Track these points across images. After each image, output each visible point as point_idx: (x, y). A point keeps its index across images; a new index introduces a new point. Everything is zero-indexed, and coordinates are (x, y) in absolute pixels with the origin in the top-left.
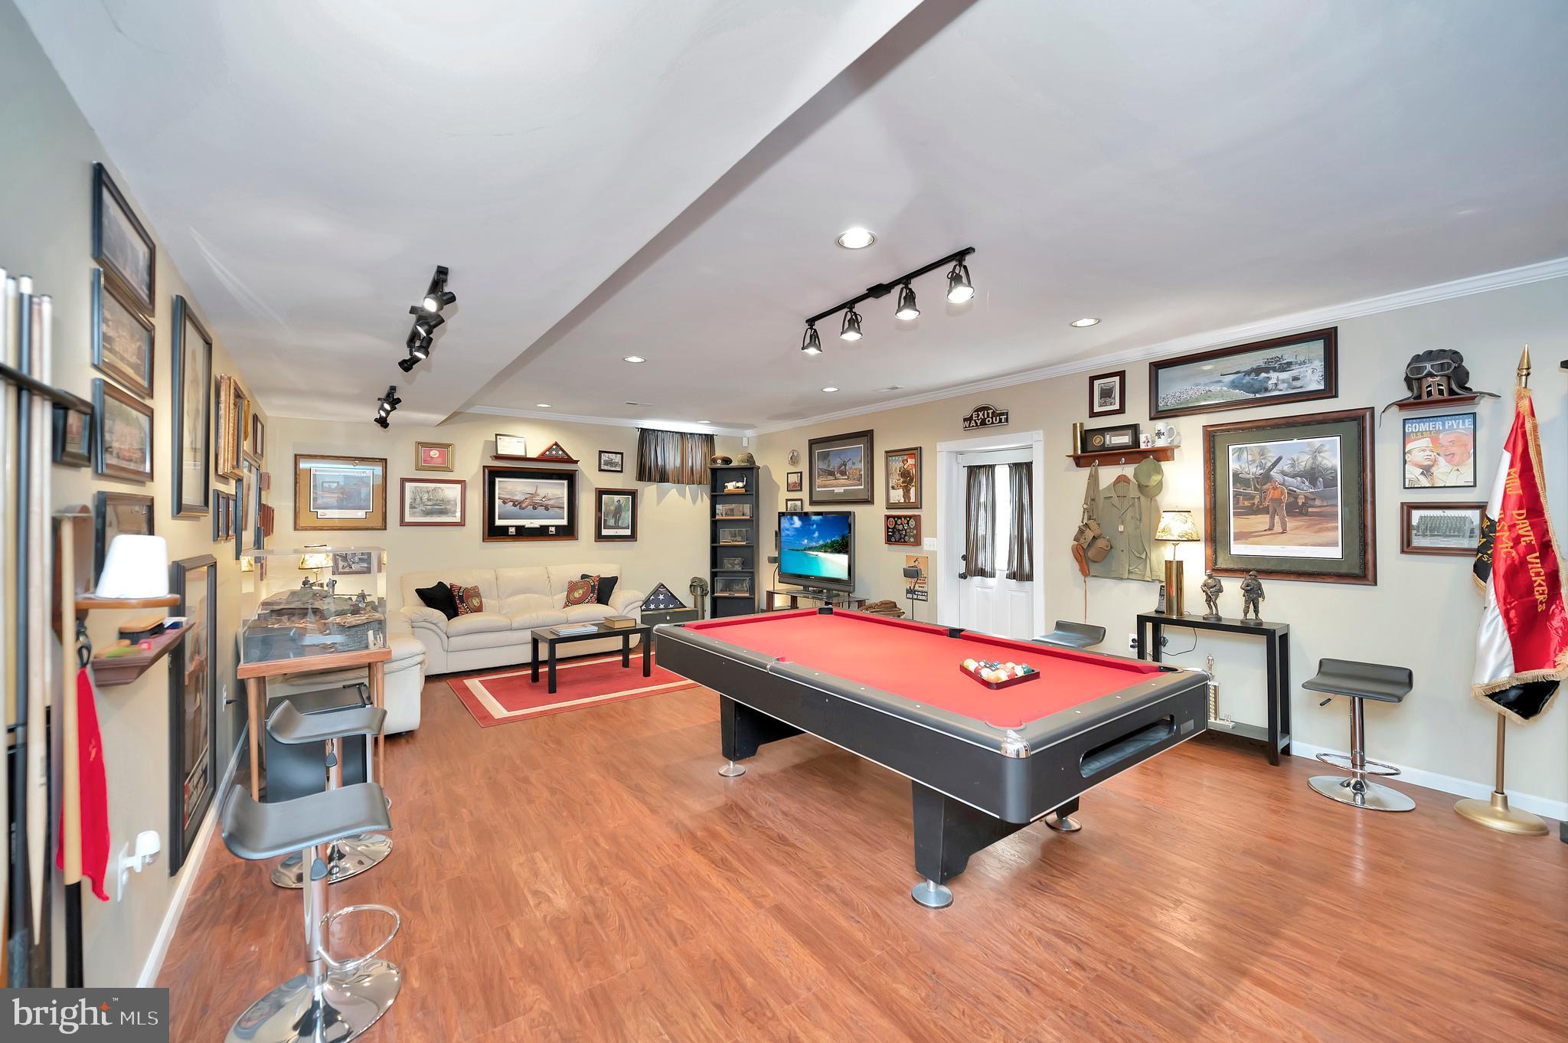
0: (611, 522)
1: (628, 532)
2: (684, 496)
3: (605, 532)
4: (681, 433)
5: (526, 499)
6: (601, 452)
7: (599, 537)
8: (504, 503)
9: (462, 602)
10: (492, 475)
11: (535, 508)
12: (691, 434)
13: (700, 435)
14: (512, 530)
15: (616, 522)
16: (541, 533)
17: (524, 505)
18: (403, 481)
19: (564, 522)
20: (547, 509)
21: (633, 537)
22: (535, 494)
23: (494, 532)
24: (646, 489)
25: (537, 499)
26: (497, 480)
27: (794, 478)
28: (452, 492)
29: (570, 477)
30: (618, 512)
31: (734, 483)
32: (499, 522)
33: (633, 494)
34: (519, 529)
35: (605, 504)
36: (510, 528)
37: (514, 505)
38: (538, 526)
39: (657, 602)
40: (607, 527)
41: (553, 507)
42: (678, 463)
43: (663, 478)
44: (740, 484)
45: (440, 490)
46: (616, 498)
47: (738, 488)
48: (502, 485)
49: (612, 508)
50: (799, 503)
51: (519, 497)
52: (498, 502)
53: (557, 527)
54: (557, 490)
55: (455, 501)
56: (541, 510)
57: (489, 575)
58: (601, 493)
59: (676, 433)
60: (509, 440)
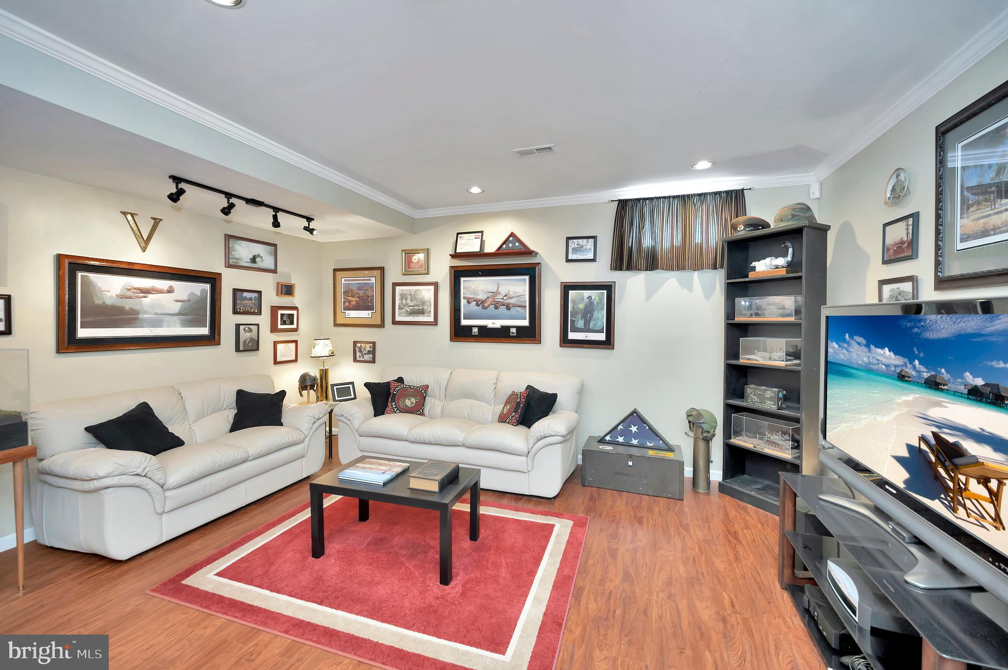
0: (580, 324)
1: (602, 337)
2: (690, 288)
3: (572, 336)
4: (683, 196)
5: (488, 298)
6: (568, 239)
7: (565, 342)
8: (469, 302)
9: (393, 400)
10: (457, 274)
11: (496, 308)
12: (700, 195)
13: (716, 193)
14: (475, 330)
15: (587, 323)
16: (501, 335)
17: (486, 305)
18: (395, 285)
19: (525, 323)
20: (508, 308)
21: (608, 343)
22: (497, 293)
23: (460, 333)
24: (629, 280)
25: (499, 298)
26: (462, 279)
27: (899, 233)
28: (427, 293)
29: (532, 272)
30: (588, 311)
31: (768, 260)
32: (464, 322)
33: (608, 288)
34: (482, 328)
35: (574, 302)
36: (473, 328)
37: (477, 305)
38: (499, 326)
39: (626, 433)
40: (575, 330)
41: (515, 306)
42: (678, 241)
43: (652, 262)
44: (781, 261)
45: (419, 292)
46: (587, 293)
47: (777, 267)
48: (467, 284)
49: (581, 306)
50: (907, 287)
51: (481, 297)
52: (463, 302)
53: (519, 328)
54: (517, 287)
55: (430, 301)
56: (503, 309)
57: (443, 375)
58: (567, 288)
59: (674, 197)
60: (468, 238)
